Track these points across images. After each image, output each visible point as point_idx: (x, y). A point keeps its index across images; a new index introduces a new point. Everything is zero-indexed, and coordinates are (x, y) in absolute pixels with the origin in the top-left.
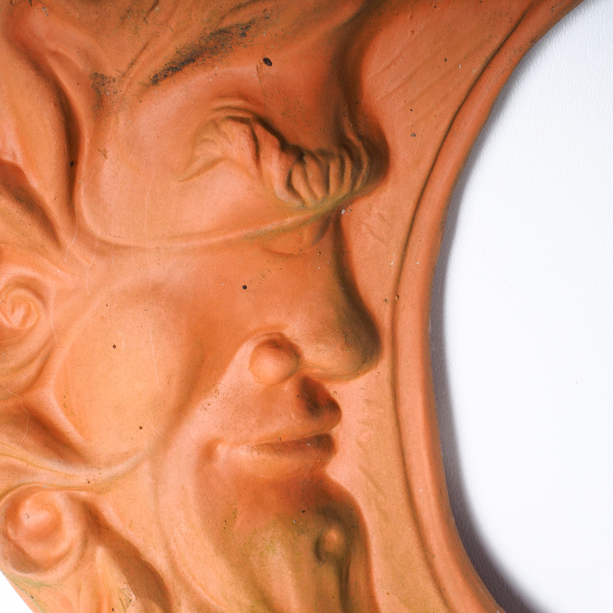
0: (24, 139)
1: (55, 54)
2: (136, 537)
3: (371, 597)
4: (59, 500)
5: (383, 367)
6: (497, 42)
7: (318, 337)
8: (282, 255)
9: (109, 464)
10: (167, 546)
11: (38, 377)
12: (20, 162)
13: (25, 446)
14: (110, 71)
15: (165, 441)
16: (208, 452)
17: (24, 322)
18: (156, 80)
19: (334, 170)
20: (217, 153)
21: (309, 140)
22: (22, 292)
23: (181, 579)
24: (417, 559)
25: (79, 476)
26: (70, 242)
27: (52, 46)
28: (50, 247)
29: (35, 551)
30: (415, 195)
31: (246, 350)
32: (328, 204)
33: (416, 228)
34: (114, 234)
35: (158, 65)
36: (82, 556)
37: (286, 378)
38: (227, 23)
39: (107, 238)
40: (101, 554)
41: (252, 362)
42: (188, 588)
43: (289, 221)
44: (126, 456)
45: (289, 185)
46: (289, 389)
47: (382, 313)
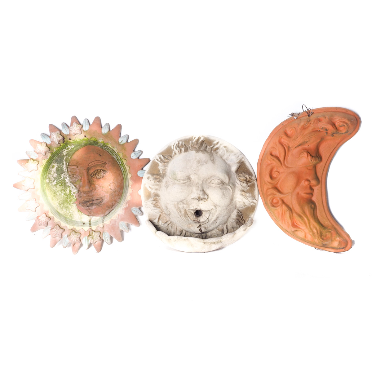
0: (280, 153)
1: (284, 144)
2: (288, 204)
3: (317, 215)
4: (278, 199)
5: (320, 185)
6: (336, 146)
7: (312, 179)
8: (309, 169)
9: (286, 194)
10: (292, 205)
11: (277, 183)
12: (279, 156)
13: (275, 191)
14: (290, 146)
15: (293, 191)
16: (298, 194)
17: (277, 176)
18: (296, 148)
19: (316, 159)
20: (303, 156)
21: (313, 155)
22: (277, 172)
23: (294, 209)
24: (323, 211)
25: (282, 196)
26: (283, 166)
27: (284, 143)
28: (281, 167)
29: (275, 205)
30: (325, 164)
31: (304, 181)
32: (315, 163)
33: (326, 164)
34: (289, 166)
35: (296, 146)
36: (282, 205)
37: (308, 185)
38: (305, 141)
39: (288, 166)
40: (284, 205)
41: (304, 182)
42: (295, 210)
43: (310, 165)
44: (288, 193)
45: (311, 160)
46: (308, 186)
47: (320, 178)
